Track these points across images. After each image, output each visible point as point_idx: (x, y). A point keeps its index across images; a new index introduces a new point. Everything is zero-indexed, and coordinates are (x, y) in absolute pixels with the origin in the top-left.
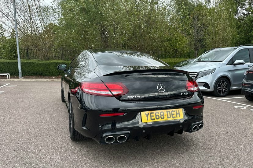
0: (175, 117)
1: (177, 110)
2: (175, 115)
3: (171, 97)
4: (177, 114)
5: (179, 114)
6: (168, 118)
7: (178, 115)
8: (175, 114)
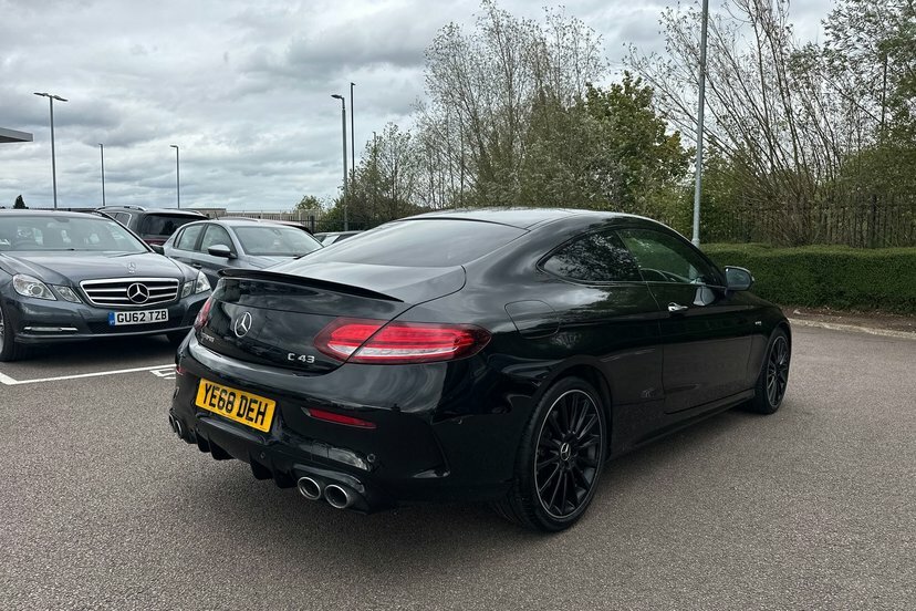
0: (251, 419)
1: (264, 401)
2: (253, 415)
3: (264, 355)
4: (259, 413)
5: (263, 414)
6: (239, 415)
7: (260, 417)
8: (256, 411)
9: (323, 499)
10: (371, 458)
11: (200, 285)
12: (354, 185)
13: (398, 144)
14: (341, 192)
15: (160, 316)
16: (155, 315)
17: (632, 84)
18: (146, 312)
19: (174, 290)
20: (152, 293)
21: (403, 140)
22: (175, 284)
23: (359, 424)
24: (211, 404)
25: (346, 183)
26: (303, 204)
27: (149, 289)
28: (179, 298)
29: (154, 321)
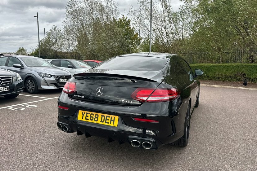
2: (109, 121)
4: (111, 120)
5: (114, 121)
7: (112, 122)
9: (141, 147)
10: (158, 132)
11: (18, 78)
12: (42, 44)
13: (57, 32)
14: (37, 46)
15: (7, 89)
16: (5, 89)
17: (125, 19)
18: (2, 88)
19: (11, 80)
20: (3, 81)
21: (59, 31)
22: (10, 77)
23: (154, 122)
24: (86, 119)
25: (39, 44)
26: (19, 50)
27: (2, 79)
28: (12, 82)
29: (5, 91)
